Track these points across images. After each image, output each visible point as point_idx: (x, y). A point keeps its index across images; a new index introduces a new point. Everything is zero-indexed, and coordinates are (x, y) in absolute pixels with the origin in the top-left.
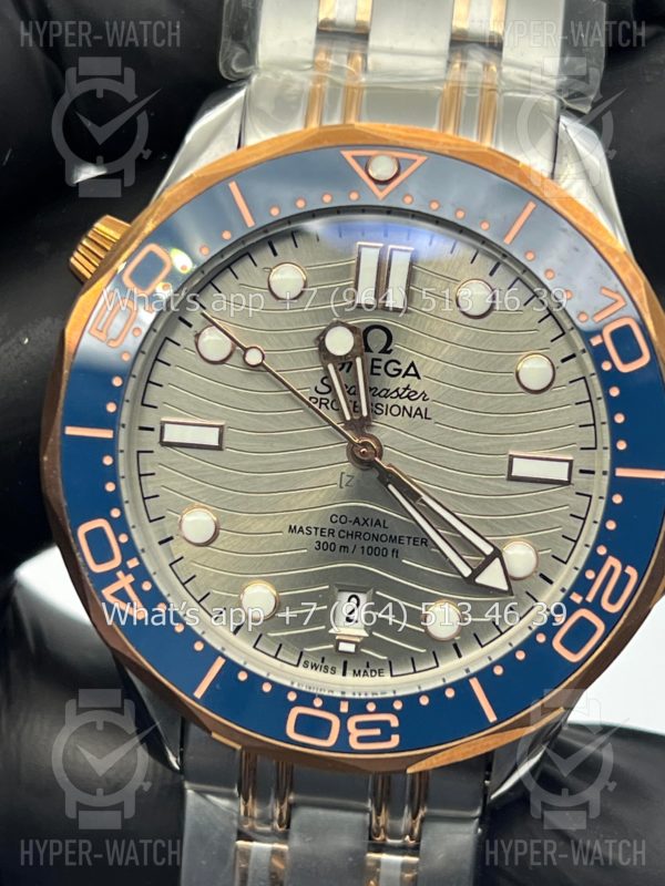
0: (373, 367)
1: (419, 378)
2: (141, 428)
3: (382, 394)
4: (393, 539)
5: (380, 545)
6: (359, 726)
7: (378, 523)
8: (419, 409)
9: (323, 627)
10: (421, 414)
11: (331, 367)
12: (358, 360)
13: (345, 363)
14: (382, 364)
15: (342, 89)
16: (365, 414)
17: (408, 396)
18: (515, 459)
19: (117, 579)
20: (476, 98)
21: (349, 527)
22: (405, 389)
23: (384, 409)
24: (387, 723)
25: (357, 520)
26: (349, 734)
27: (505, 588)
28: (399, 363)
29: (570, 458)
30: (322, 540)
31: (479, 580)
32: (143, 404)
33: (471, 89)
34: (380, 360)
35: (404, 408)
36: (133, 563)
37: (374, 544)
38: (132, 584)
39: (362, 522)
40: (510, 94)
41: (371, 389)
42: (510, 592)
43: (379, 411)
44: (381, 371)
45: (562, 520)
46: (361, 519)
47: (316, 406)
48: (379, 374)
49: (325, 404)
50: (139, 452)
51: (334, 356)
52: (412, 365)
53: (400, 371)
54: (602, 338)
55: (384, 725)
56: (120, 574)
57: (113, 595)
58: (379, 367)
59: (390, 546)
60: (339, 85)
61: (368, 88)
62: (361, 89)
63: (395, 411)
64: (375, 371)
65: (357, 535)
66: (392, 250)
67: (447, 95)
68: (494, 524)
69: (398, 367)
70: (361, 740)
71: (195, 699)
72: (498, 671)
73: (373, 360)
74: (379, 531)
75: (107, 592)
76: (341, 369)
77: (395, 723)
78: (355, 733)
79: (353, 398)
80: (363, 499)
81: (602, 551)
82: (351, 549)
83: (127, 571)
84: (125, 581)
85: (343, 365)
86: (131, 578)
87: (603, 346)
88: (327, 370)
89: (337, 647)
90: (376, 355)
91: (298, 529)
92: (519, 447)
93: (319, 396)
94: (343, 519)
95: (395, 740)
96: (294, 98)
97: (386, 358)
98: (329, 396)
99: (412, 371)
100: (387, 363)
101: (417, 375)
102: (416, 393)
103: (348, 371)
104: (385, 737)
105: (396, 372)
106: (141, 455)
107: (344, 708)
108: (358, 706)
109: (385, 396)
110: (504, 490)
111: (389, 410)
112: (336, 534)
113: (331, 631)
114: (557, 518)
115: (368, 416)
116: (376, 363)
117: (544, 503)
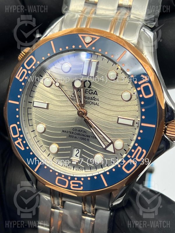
0: (86, 91)
1: (97, 95)
2: (29, 102)
3: (88, 98)
4: (88, 136)
5: (85, 137)
6: (73, 183)
7: (84, 132)
8: (96, 103)
9: (69, 157)
10: (97, 104)
11: (75, 90)
12: (82, 89)
13: (78, 90)
14: (88, 91)
15: (87, 18)
16: (82, 103)
17: (94, 99)
18: (119, 118)
19: (18, 140)
20: (120, 22)
21: (77, 132)
22: (94, 98)
23: (88, 102)
24: (80, 183)
25: (79, 130)
26: (70, 185)
27: (113, 152)
28: (92, 91)
29: (134, 119)
30: (70, 135)
31: (107, 149)
32: (30, 96)
33: (120, 20)
34: (88, 89)
35: (93, 102)
36: (21, 136)
37: (83, 137)
38: (21, 141)
39: (80, 131)
40: (130, 21)
41: (85, 97)
42: (114, 153)
43: (87, 103)
44: (88, 92)
45: (131, 135)
46: (80, 130)
47: (71, 100)
48: (87, 93)
49: (74, 100)
50: (28, 108)
51: (76, 87)
52: (96, 91)
53: (92, 93)
54: (141, 88)
55: (79, 184)
56: (19, 138)
57: (17, 143)
58: (87, 91)
59: (87, 138)
60: (86, 17)
61: (93, 18)
62: (92, 18)
63: (91, 103)
64: (86, 92)
65: (79, 134)
66: (92, 61)
67: (113, 21)
68: (113, 135)
69: (92, 92)
70: (73, 187)
71: (35, 171)
72: (108, 173)
73: (86, 89)
74: (84, 134)
75: (16, 142)
76: (77, 91)
77: (82, 184)
78: (72, 185)
79: (80, 99)
80: (81, 125)
81: (136, 145)
82: (77, 138)
83: (20, 138)
84: (20, 140)
85: (79, 90)
86: (21, 140)
87: (140, 90)
88: (74, 91)
89: (72, 162)
90: (86, 88)
91: (65, 131)
92: (121, 115)
93: (72, 98)
94: (76, 130)
95: (82, 188)
96: (75, 20)
97: (89, 89)
98: (75, 98)
99: (95, 93)
100: (90, 90)
101: (97, 94)
102: (96, 99)
103: (80, 92)
104: (79, 187)
105: (91, 93)
106: (28, 109)
107: (69, 178)
108: (73, 178)
109: (88, 99)
110: (116, 126)
111: (89, 103)
112: (74, 133)
113: (71, 158)
114: (130, 135)
115: (83, 104)
116: (87, 90)
117: (127, 130)
